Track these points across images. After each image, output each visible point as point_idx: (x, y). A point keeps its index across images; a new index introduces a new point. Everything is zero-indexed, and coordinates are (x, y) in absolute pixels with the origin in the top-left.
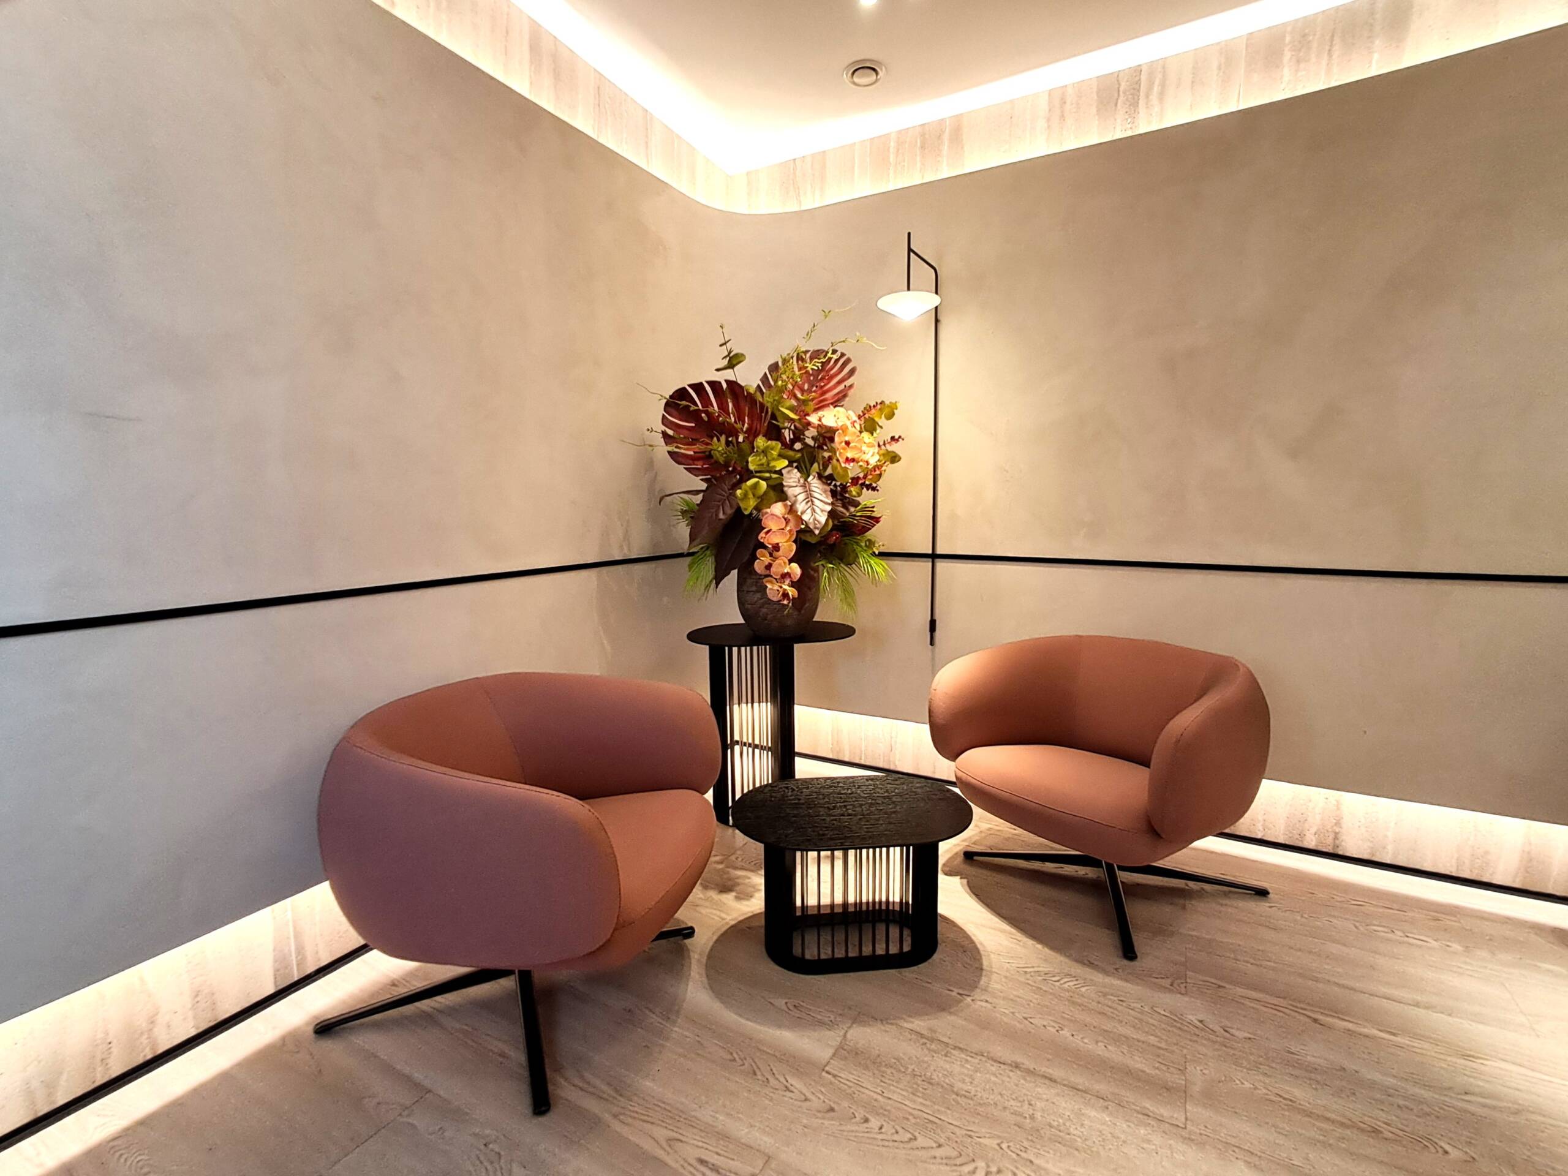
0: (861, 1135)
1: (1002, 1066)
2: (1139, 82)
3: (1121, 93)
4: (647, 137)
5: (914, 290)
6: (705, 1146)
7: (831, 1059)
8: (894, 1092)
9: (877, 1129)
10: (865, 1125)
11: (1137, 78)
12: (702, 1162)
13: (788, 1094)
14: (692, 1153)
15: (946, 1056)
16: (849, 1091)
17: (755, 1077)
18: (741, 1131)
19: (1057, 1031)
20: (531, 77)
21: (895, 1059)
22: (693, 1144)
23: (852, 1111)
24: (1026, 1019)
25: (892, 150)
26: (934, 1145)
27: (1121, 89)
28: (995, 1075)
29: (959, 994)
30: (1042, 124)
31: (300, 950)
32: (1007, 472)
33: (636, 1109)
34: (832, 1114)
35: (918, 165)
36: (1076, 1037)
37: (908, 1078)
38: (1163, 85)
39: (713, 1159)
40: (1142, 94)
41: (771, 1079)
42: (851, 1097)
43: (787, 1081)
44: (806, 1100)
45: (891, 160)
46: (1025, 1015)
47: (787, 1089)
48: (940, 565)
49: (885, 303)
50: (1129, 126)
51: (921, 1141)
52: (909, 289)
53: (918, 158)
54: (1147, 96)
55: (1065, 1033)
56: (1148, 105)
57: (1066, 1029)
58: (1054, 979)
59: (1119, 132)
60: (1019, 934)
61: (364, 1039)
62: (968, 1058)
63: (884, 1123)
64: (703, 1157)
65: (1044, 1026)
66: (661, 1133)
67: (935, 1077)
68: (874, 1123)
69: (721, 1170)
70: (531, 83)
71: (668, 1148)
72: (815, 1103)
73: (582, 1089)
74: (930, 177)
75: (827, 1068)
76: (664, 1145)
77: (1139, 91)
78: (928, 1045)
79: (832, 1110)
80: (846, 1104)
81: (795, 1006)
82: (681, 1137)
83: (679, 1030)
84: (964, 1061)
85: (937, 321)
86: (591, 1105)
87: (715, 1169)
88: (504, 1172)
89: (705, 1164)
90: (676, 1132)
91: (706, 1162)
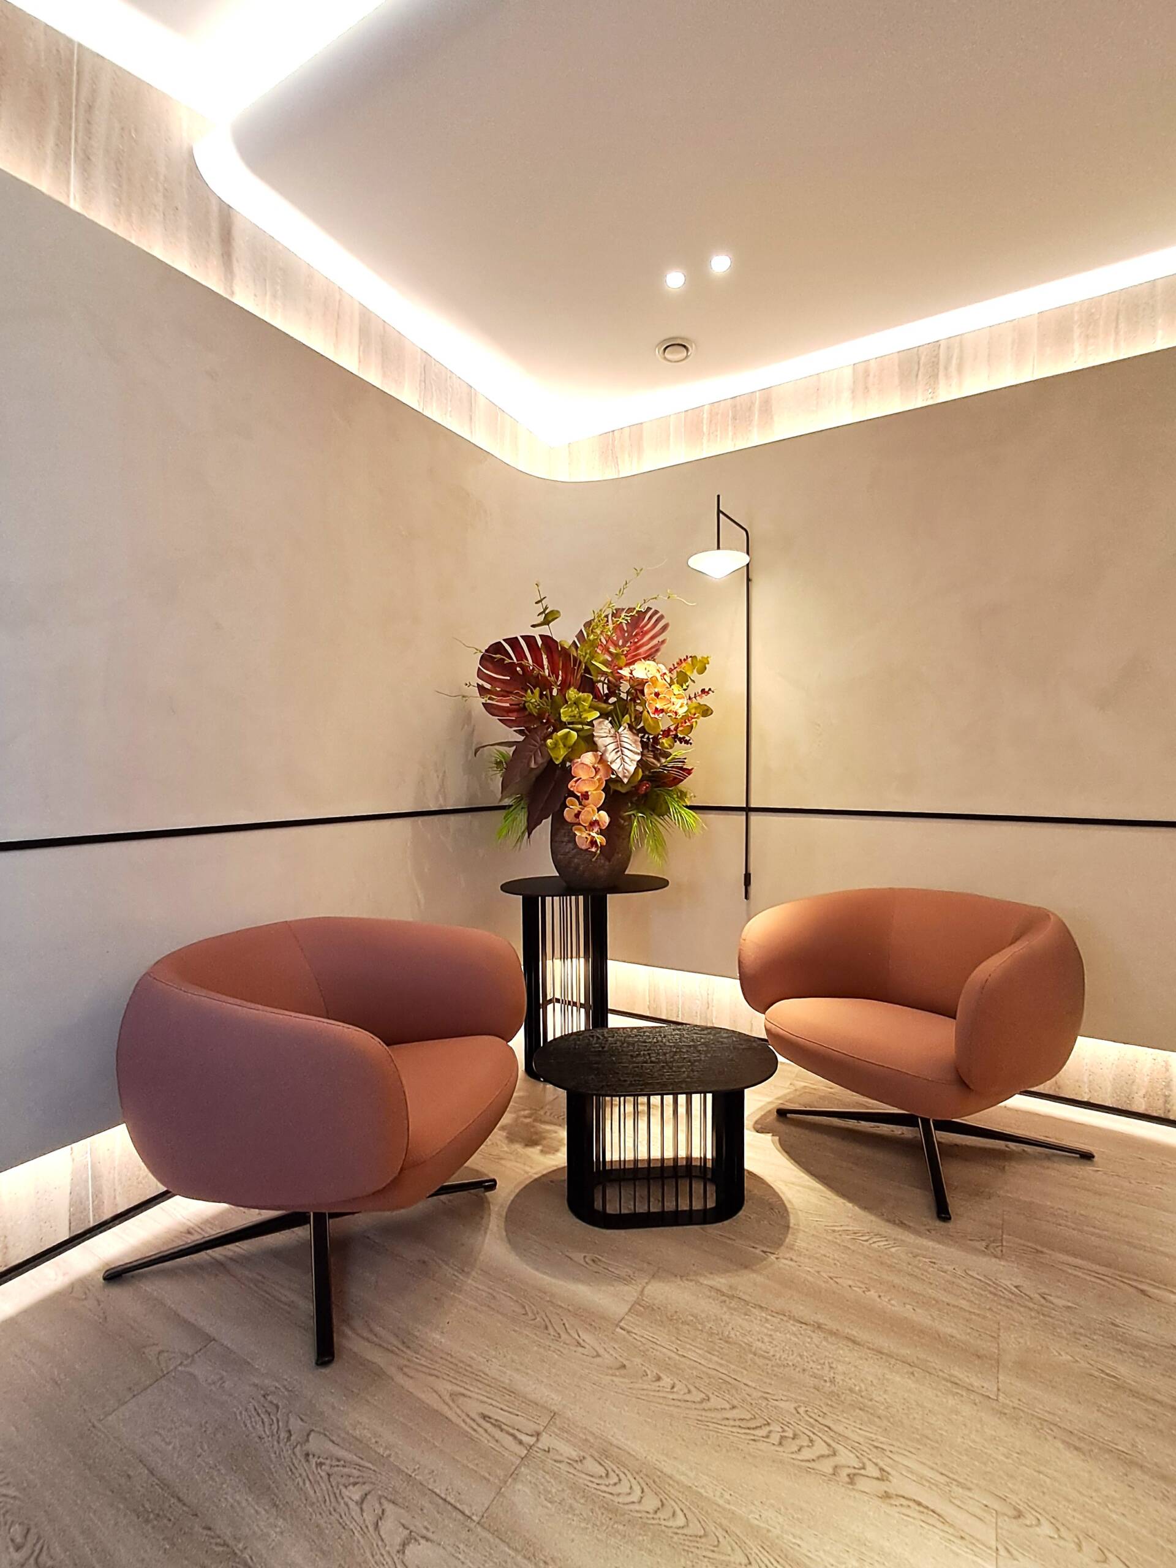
0: (652, 1393)
1: (803, 1326)
2: (937, 356)
3: (921, 365)
4: (471, 410)
5: (723, 549)
6: (490, 1401)
7: (627, 1314)
8: (690, 1349)
9: (669, 1387)
10: (657, 1384)
11: (936, 353)
12: (485, 1417)
13: (580, 1349)
14: (474, 1408)
15: (745, 1314)
16: (643, 1348)
17: (546, 1331)
18: (528, 1386)
19: (864, 1292)
20: (359, 358)
21: (692, 1316)
22: (477, 1399)
23: (644, 1368)
24: (831, 1278)
25: (705, 422)
26: (728, 1406)
27: (922, 362)
28: (795, 1335)
29: (763, 1251)
30: (847, 394)
31: (97, 1193)
33: (422, 1362)
34: (623, 1372)
35: (730, 434)
36: (883, 1298)
37: (705, 1335)
38: (961, 358)
39: (497, 1414)
40: (941, 367)
41: (564, 1336)
42: (644, 1354)
43: (579, 1336)
44: (598, 1355)
45: (705, 430)
46: (831, 1275)
47: (579, 1344)
48: (754, 818)
49: (697, 562)
50: (930, 396)
51: (715, 1402)
52: (718, 548)
53: (730, 428)
54: (946, 368)
55: (872, 1293)
56: (947, 376)
57: (873, 1290)
58: (863, 1238)
59: (919, 401)
60: (830, 1193)
61: (153, 1287)
62: (769, 1317)
63: (677, 1382)
64: (486, 1413)
65: (850, 1286)
66: (445, 1387)
67: (732, 1335)
68: (667, 1381)
69: (504, 1427)
70: (360, 362)
71: (451, 1403)
72: (607, 1359)
73: (368, 1340)
74: (742, 444)
75: (621, 1324)
76: (447, 1398)
77: (938, 364)
78: (728, 1303)
79: (624, 1366)
80: (638, 1360)
81: (593, 1260)
82: (466, 1392)
83: (473, 1282)
84: (763, 1320)
85: (748, 580)
86: (377, 1357)
87: (498, 1425)
88: (280, 1423)
89: (487, 1419)
90: (461, 1387)
91: (490, 1418)
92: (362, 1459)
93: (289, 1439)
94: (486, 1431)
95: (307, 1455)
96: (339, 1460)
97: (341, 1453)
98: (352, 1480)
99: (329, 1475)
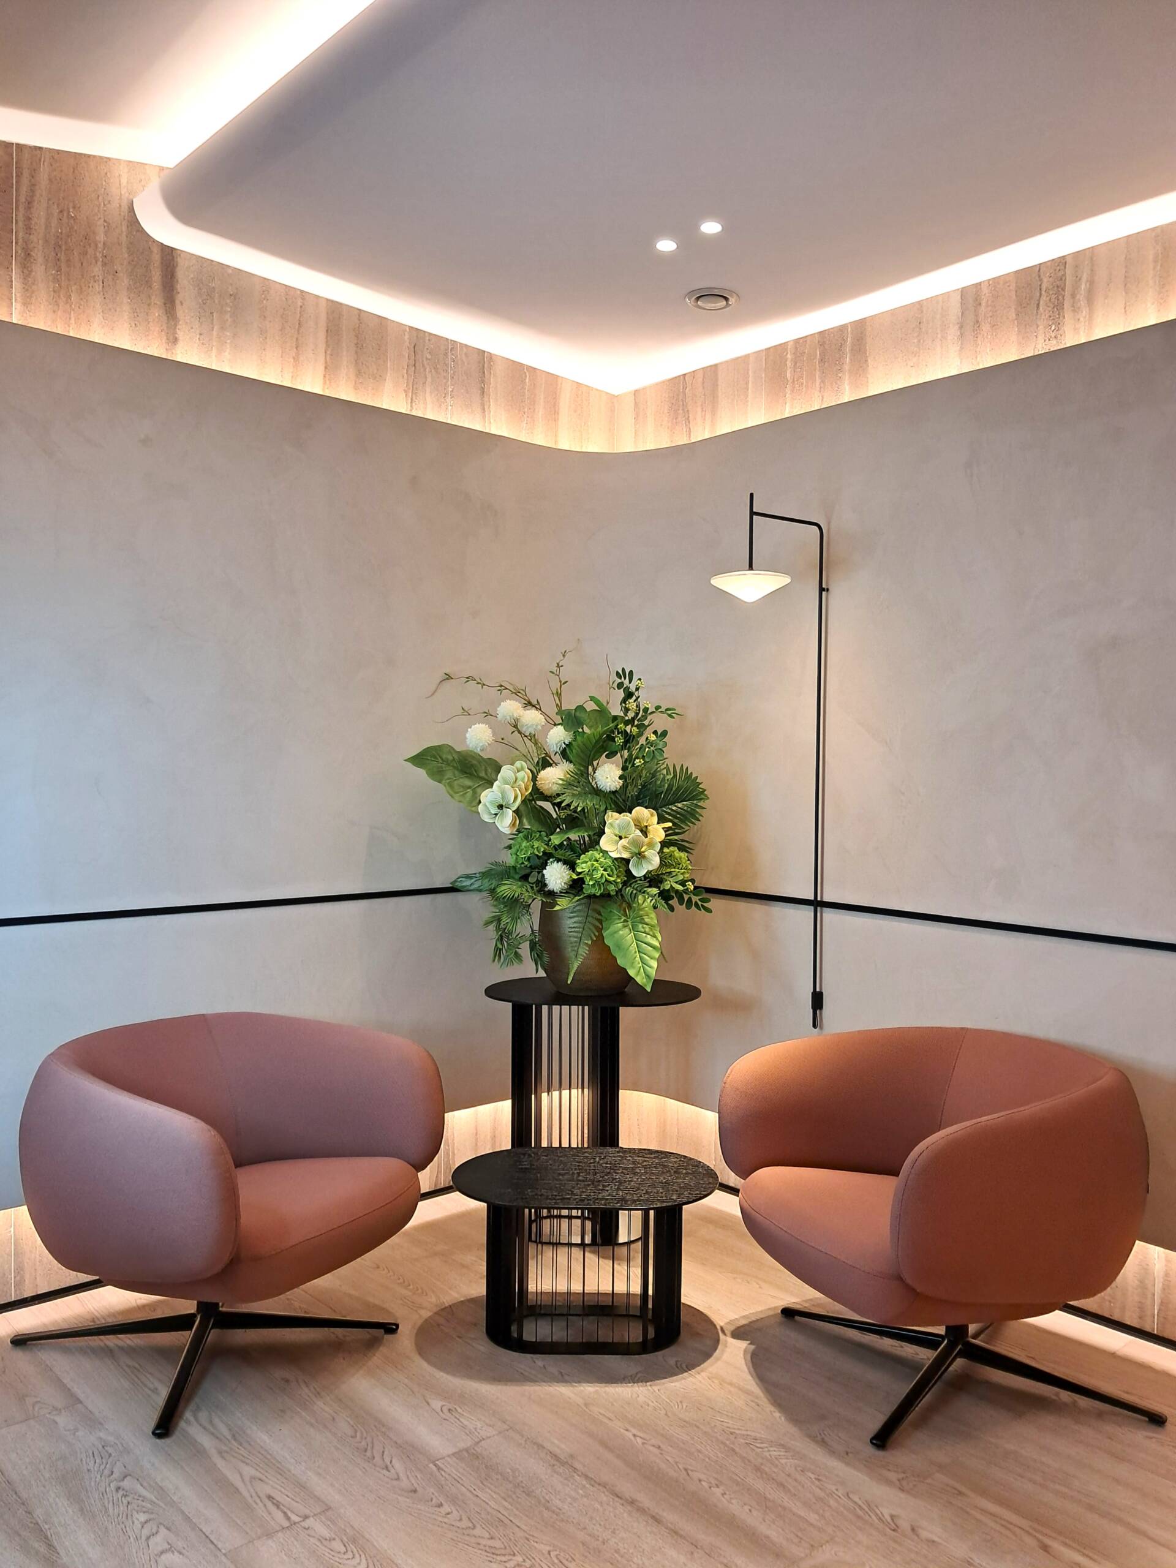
0: (429, 1515)
1: (617, 1499)
2: (1062, 278)
3: (1043, 292)
5: (757, 570)
6: (282, 1489)
7: (448, 1456)
8: (487, 1492)
9: (444, 1513)
10: (438, 1509)
11: (1060, 274)
12: (270, 1497)
13: (385, 1472)
14: (266, 1490)
15: (566, 1479)
16: (443, 1483)
17: (363, 1453)
18: (319, 1486)
19: (710, 1488)
21: (510, 1469)
22: (271, 1485)
23: (432, 1496)
24: (686, 1470)
25: (789, 364)
26: (487, 1535)
27: (1044, 287)
28: (601, 1503)
30: (953, 331)
32: (903, 794)
33: (241, 1452)
34: (412, 1495)
35: (818, 381)
36: (725, 1496)
37: (511, 1486)
38: (1091, 282)
39: (278, 1497)
40: (1067, 293)
41: (377, 1458)
42: (441, 1488)
43: (391, 1462)
45: (789, 375)
46: (688, 1467)
47: (387, 1468)
48: (829, 915)
49: (723, 582)
50: (1053, 335)
51: (478, 1531)
52: (751, 567)
53: (818, 373)
54: (1073, 296)
55: (718, 1491)
56: (1076, 310)
57: (722, 1488)
58: (758, 1445)
59: (1040, 346)
62: (588, 1486)
63: (454, 1511)
64: (272, 1495)
65: (700, 1480)
66: (248, 1471)
67: (538, 1491)
68: (446, 1508)
69: (282, 1507)
71: (248, 1483)
72: (405, 1483)
73: (205, 1428)
74: (830, 401)
75: (438, 1462)
76: (247, 1479)
77: (1063, 290)
78: (556, 1467)
79: (415, 1491)
80: (431, 1490)
81: (449, 1410)
82: (264, 1478)
83: (323, 1407)
84: (580, 1486)
85: (821, 590)
86: (205, 1441)
87: (277, 1505)
88: (108, 1466)
89: (271, 1499)
90: (263, 1474)
91: (273, 1498)
92: (158, 1499)
93: (109, 1476)
94: (265, 1505)
95: (119, 1488)
96: (140, 1496)
97: (144, 1493)
98: (144, 1509)
99: (129, 1503)
